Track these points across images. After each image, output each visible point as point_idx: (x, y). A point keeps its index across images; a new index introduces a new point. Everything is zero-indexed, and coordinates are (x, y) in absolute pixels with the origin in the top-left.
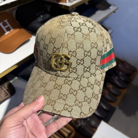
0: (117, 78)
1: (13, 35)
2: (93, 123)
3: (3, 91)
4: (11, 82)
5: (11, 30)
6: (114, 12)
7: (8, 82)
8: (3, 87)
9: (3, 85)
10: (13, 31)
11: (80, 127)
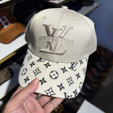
0: (99, 63)
1: (11, 29)
2: (79, 100)
3: (3, 74)
4: (10, 67)
5: (9, 25)
6: (97, 7)
7: (8, 67)
8: (3, 71)
9: (3, 69)
10: (11, 26)
11: (68, 104)
